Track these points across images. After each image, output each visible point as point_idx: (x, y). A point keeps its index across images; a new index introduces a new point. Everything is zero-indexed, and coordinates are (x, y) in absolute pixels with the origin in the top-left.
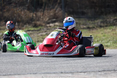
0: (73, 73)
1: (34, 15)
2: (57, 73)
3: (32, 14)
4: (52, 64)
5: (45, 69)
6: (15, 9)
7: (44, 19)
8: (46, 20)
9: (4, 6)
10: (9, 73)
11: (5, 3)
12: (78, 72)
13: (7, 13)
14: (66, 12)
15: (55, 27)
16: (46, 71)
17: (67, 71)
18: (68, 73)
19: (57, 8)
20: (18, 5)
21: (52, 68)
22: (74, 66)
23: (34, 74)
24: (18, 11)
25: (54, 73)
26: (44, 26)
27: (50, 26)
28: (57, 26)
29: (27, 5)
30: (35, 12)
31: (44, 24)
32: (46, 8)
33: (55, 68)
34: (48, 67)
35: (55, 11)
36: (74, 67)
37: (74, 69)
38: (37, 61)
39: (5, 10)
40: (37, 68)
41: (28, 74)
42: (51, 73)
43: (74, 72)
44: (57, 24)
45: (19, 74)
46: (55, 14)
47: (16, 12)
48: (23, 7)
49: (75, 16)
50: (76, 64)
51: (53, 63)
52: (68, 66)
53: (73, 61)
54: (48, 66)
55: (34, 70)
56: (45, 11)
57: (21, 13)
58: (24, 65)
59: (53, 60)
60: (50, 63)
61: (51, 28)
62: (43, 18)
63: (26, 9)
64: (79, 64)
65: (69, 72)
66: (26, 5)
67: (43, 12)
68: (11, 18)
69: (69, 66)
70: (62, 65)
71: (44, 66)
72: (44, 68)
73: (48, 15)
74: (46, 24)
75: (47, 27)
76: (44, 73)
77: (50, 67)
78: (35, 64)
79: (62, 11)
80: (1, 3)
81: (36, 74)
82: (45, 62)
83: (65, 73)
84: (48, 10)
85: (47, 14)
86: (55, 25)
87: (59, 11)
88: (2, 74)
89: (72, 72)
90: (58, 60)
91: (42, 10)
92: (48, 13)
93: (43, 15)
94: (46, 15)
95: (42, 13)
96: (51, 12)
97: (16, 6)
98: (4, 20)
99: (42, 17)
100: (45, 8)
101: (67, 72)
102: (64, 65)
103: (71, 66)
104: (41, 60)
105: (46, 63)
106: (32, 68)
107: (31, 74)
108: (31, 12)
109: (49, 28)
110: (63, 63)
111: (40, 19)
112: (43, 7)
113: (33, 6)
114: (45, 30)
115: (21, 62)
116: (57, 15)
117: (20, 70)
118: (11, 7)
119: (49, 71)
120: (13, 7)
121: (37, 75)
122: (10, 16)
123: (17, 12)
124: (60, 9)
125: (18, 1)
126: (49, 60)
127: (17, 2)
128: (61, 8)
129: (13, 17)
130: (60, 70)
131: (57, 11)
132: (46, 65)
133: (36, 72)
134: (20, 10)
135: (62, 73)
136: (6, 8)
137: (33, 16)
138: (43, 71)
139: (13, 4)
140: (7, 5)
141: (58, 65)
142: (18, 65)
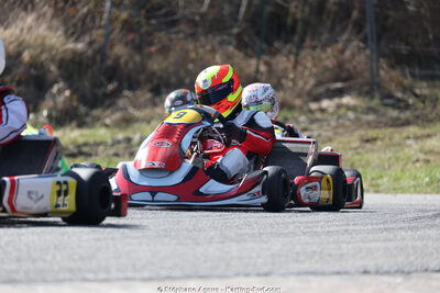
0: (409, 273)
1: (263, 68)
2: (347, 273)
3: (253, 62)
4: (328, 243)
5: (302, 258)
6: (191, 46)
7: (301, 83)
8: (308, 87)
9: (149, 34)
10: (164, 273)
11: (153, 22)
12: (426, 270)
13: (160, 58)
14: (384, 56)
15: (342, 111)
16: (306, 266)
17: (386, 264)
18: (388, 273)
19: (349, 41)
20: (200, 30)
21: (330, 255)
22: (414, 248)
23: (258, 275)
24: (201, 51)
25: (338, 273)
26: (301, 108)
27: (322, 110)
28: (349, 108)
29: (235, 31)
30: (265, 58)
31: (298, 102)
32: (308, 42)
33: (342, 255)
34: (314, 252)
35: (342, 52)
36: (411, 252)
37: (412, 258)
38: (274, 231)
39: (153, 49)
40: (272, 255)
41: (237, 275)
42: (323, 274)
43: (414, 268)
44: (347, 100)
45: (201, 274)
46: (340, 65)
47: (193, 55)
48: (218, 38)
49: (417, 71)
50: (419, 244)
51: (331, 239)
52: (388, 249)
53: (410, 233)
54: (315, 248)
55: (260, 261)
56: (305, 53)
57: (214, 58)
58: (222, 242)
59: (332, 229)
60: (323, 237)
61: (325, 115)
62: (293, 80)
63: (230, 44)
64: (430, 243)
65: (393, 269)
66: (231, 27)
67: (297, 55)
68: (173, 80)
69: (396, 248)
70: (368, 245)
71: (298, 248)
72: (298, 253)
73: (315, 65)
74: (306, 103)
75: (311, 111)
76: (299, 274)
77: (321, 252)
78: (266, 243)
79: (368, 52)
80: (138, 23)
81: (266, 274)
82: (304, 233)
83: (377, 272)
84: (314, 48)
85: (309, 65)
86: (339, 106)
87: (355, 53)
88: (138, 275)
89: (406, 269)
90: (351, 228)
91: (294, 50)
92: (313, 58)
93: (295, 67)
94: (305, 67)
95: (292, 58)
96: (324, 56)
97: (193, 36)
98: (149, 86)
99: (291, 76)
100: (302, 41)
101: (385, 268)
102: (373, 245)
103: (402, 249)
104: (287, 228)
105: (306, 238)
106: (254, 255)
107: (247, 275)
108: (251, 57)
109: (318, 115)
110: (371, 237)
111: (284, 81)
112: (296, 38)
113: (258, 34)
114: (303, 125)
115: (212, 234)
116: (349, 66)
117: (205, 261)
118: (174, 36)
119: (317, 267)
120: (181, 35)
121: (270, 279)
122: (171, 69)
123: (197, 54)
124: (361, 45)
125: (203, 16)
126: (319, 229)
127: (197, 18)
128: (365, 40)
129: (182, 73)
130: (359, 264)
131: (348, 53)
132: (307, 243)
133: (266, 269)
134: (208, 47)
135: (365, 272)
136: (156, 41)
137: (257, 71)
138: (296, 267)
139: (182, 27)
140: (160, 30)
141: (350, 246)
142: (198, 244)
